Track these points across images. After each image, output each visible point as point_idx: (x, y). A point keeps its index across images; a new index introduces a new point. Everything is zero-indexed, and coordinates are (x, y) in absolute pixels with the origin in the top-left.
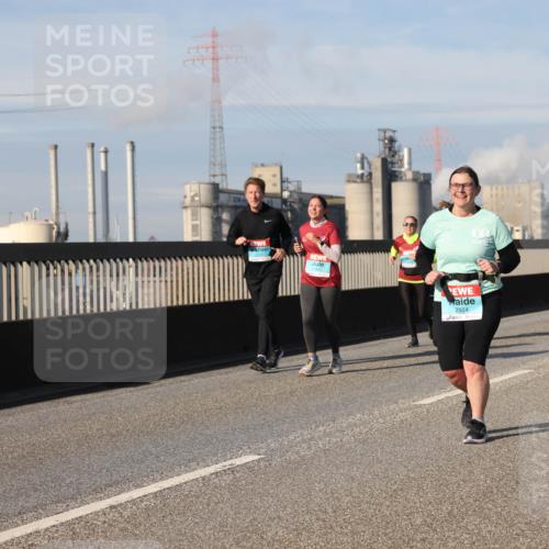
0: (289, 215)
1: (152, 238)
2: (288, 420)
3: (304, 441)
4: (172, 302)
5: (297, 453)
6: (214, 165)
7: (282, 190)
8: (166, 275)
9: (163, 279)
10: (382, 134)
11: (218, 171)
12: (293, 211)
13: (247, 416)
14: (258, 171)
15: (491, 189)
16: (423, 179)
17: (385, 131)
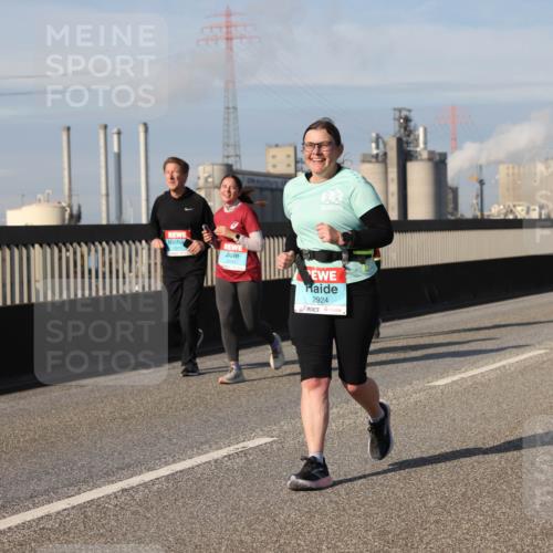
6: (228, 145)
7: (296, 171)
10: (397, 114)
11: (231, 152)
14: (274, 151)
15: (508, 168)
16: (437, 158)
17: (400, 110)
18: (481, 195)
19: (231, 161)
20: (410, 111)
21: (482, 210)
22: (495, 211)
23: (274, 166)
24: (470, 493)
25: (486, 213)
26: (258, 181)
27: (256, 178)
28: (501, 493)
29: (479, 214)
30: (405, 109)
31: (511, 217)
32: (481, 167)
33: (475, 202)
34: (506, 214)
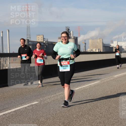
0: (45, 46)
1: (13, 52)
2: (45, 94)
3: (49, 98)
4: (17, 67)
5: (47, 101)
6: (28, 35)
7: (44, 41)
8: (17, 61)
9: (16, 61)
10: (66, 28)
11: (29, 36)
12: (46, 46)
13: (35, 93)
14: (38, 36)
15: (91, 40)
16: (75, 38)
17: (67, 27)
18: (85, 47)
19: (28, 39)
20: (69, 27)
21: (86, 50)
22: (88, 50)
23: (38, 40)
24: (83, 114)
25: (86, 51)
26: (35, 43)
27: (34, 42)
28: (90, 114)
29: (85, 51)
30: (68, 27)
31: (92, 51)
32: (85, 40)
33: (84, 48)
34: (91, 51)
